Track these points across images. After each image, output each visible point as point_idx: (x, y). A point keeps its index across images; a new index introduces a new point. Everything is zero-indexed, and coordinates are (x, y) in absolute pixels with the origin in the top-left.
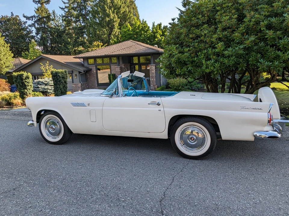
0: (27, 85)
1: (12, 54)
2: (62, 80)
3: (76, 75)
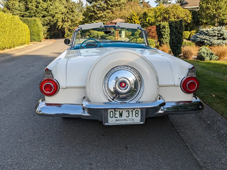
0: (163, 34)
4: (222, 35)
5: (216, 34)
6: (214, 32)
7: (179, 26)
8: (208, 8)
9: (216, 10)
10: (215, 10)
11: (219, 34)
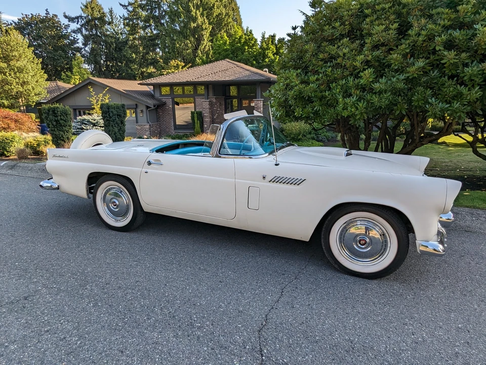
0: (63, 124)
1: (46, 75)
2: (117, 119)
3: (142, 111)
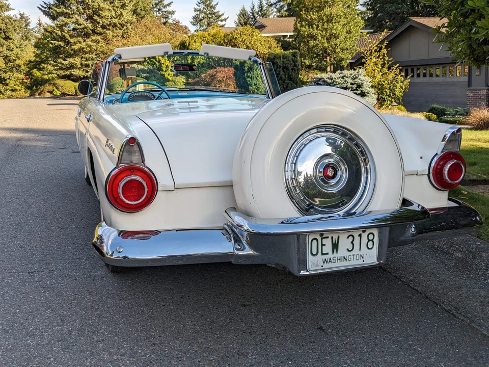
0: (249, 83)
4: (359, 86)
5: (349, 85)
6: (345, 81)
7: (291, 64)
8: (314, 37)
9: (327, 39)
10: (325, 41)
11: (354, 84)
